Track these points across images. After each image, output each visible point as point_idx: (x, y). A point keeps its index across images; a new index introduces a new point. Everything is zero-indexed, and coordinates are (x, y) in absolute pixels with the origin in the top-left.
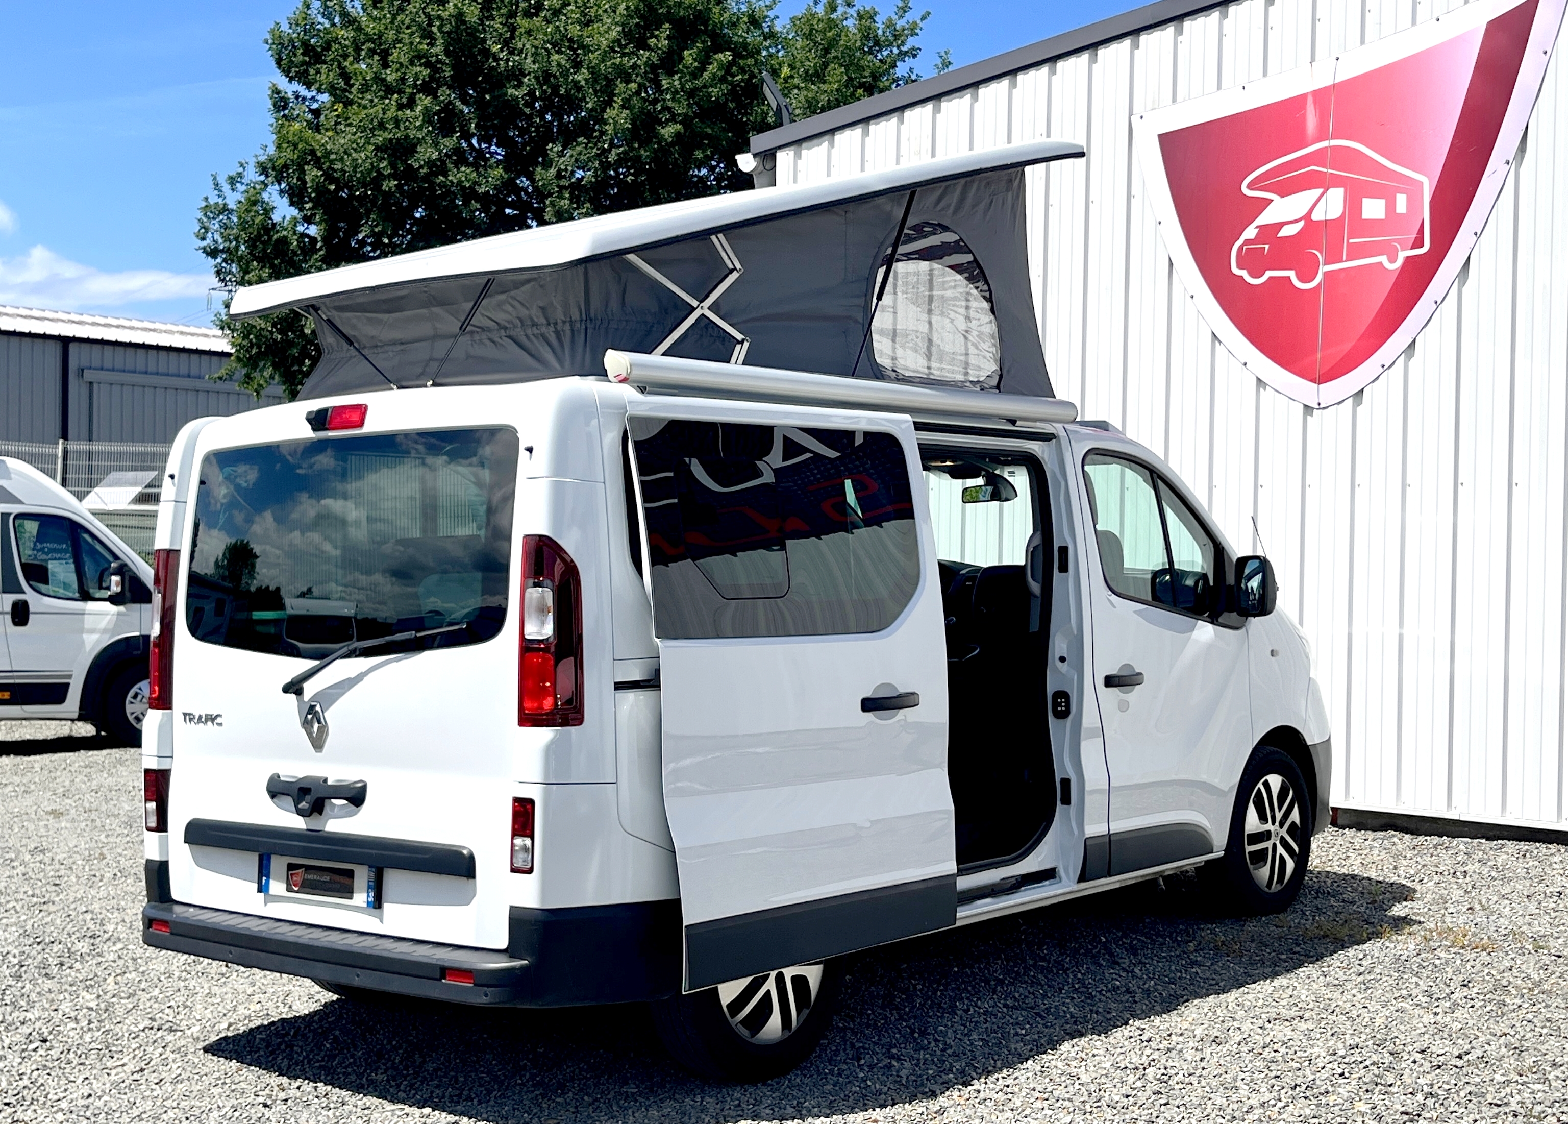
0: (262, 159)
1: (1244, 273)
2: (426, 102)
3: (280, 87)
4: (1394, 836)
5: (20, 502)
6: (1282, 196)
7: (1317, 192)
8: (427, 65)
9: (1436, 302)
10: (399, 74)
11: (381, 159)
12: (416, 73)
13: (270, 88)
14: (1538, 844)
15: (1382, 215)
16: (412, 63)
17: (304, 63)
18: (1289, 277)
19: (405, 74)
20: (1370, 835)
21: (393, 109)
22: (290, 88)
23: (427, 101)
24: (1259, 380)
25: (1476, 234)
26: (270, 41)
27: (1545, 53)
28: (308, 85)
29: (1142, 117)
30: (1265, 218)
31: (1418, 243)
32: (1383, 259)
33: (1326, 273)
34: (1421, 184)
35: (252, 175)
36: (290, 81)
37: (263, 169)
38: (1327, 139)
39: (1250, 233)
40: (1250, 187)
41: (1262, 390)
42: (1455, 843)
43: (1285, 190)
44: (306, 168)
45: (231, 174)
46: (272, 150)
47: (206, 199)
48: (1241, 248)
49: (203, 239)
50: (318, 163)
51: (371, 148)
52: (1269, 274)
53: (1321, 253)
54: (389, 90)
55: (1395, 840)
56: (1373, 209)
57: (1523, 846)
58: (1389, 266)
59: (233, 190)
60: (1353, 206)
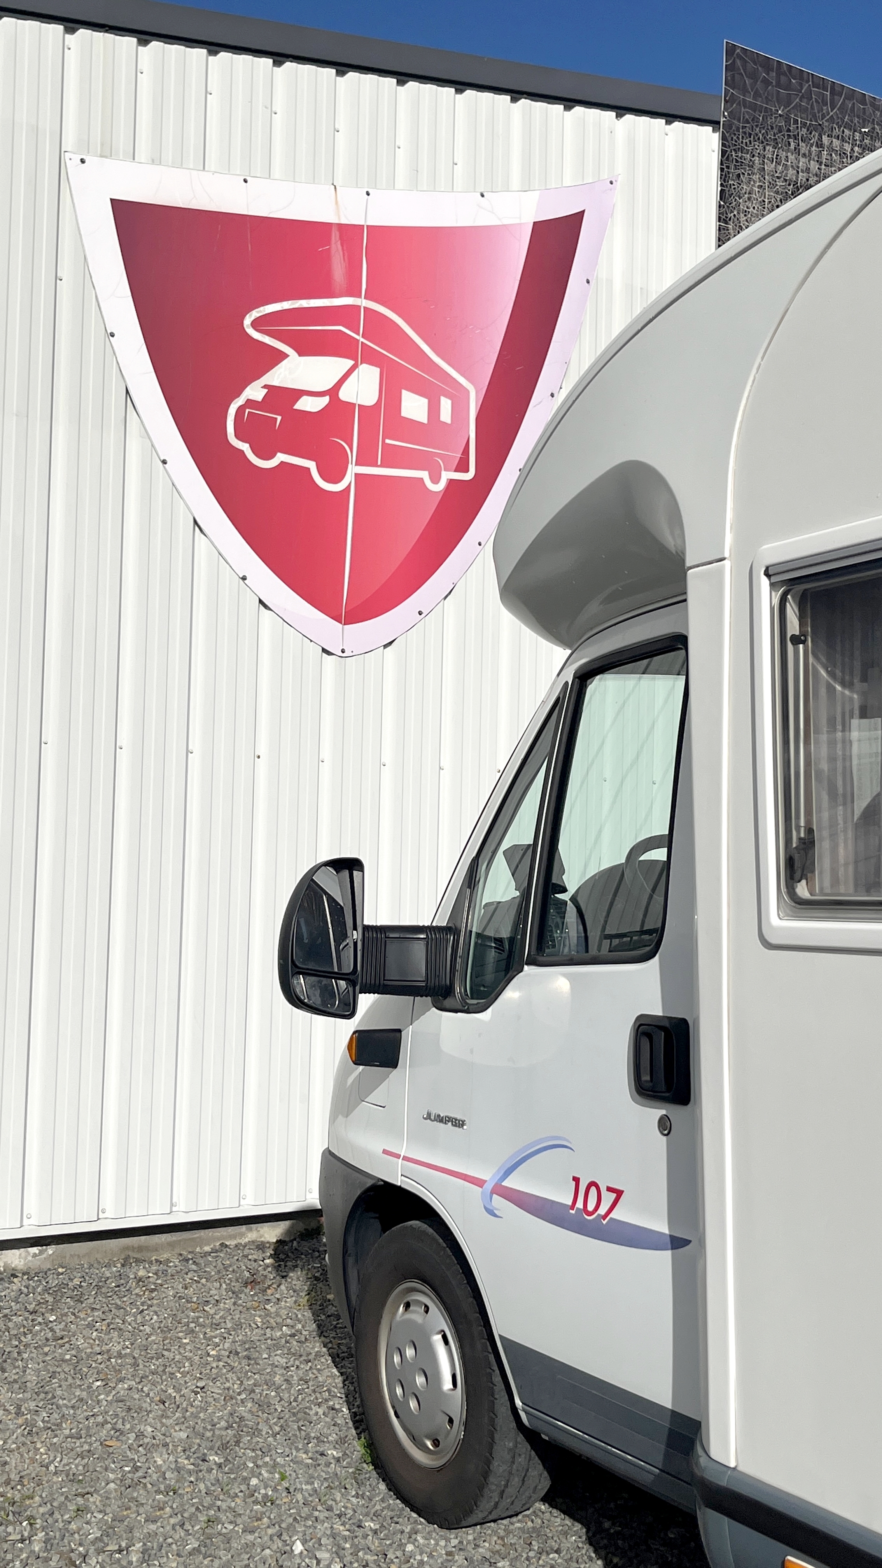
1: (245, 447)
6: (300, 354)
7: (347, 363)
9: (481, 544)
15: (423, 418)
18: (308, 469)
24: (262, 603)
27: (588, 282)
29: (83, 161)
32: (424, 475)
33: (357, 476)
34: (468, 391)
38: (360, 296)
39: (255, 392)
40: (255, 324)
43: (305, 346)
48: (240, 410)
52: (281, 457)
53: (351, 447)
56: (414, 407)
58: (432, 486)
60: (390, 395)
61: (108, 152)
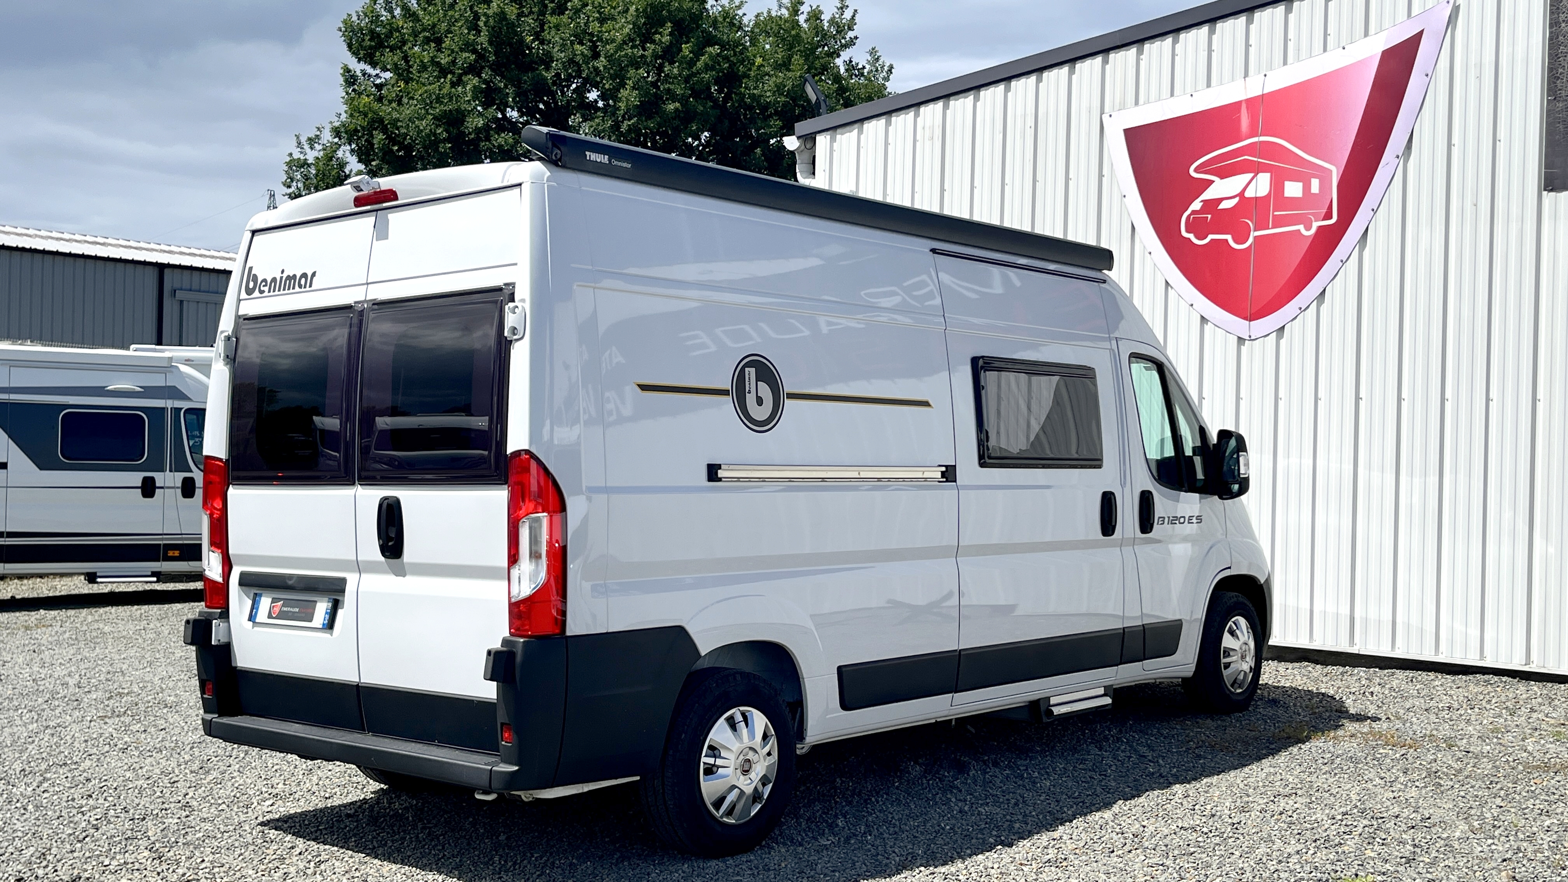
0: (337, 124)
1: (1191, 236)
2: (474, 82)
3: (351, 67)
4: (1308, 666)
5: (188, 399)
6: (1222, 178)
7: (1250, 176)
8: (474, 51)
9: (1342, 261)
10: (451, 58)
11: (437, 126)
12: (465, 58)
13: (342, 68)
14: (1420, 672)
15: (1299, 194)
16: (462, 50)
17: (371, 47)
18: (1227, 240)
19: (456, 59)
20: (1290, 665)
21: (448, 86)
22: (358, 67)
23: (476, 81)
24: (1202, 317)
25: (1373, 210)
26: (343, 29)
27: (1427, 75)
28: (374, 65)
29: (1111, 116)
30: (1208, 195)
31: (1329, 216)
32: (1301, 227)
33: (1256, 238)
34: (1331, 171)
35: (327, 137)
36: (359, 61)
37: (337, 132)
38: (1256, 135)
39: (1196, 205)
40: (1196, 170)
41: (1205, 325)
42: (1356, 671)
43: (1225, 173)
44: (374, 132)
45: (310, 136)
46: (344, 117)
47: (291, 155)
48: (1189, 217)
49: (289, 187)
50: (384, 130)
51: (430, 117)
52: (1211, 237)
53: (1253, 223)
54: (444, 72)
55: (1310, 668)
56: (1293, 189)
57: (1410, 674)
58: (1306, 233)
59: (312, 149)
60: (1277, 186)
61: (1123, 107)
